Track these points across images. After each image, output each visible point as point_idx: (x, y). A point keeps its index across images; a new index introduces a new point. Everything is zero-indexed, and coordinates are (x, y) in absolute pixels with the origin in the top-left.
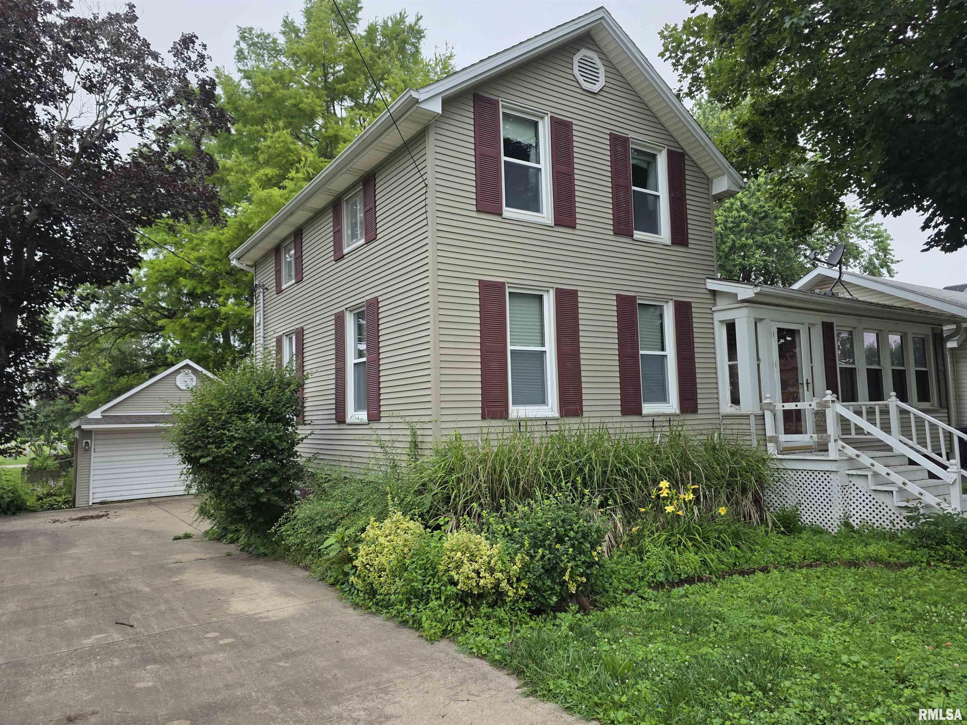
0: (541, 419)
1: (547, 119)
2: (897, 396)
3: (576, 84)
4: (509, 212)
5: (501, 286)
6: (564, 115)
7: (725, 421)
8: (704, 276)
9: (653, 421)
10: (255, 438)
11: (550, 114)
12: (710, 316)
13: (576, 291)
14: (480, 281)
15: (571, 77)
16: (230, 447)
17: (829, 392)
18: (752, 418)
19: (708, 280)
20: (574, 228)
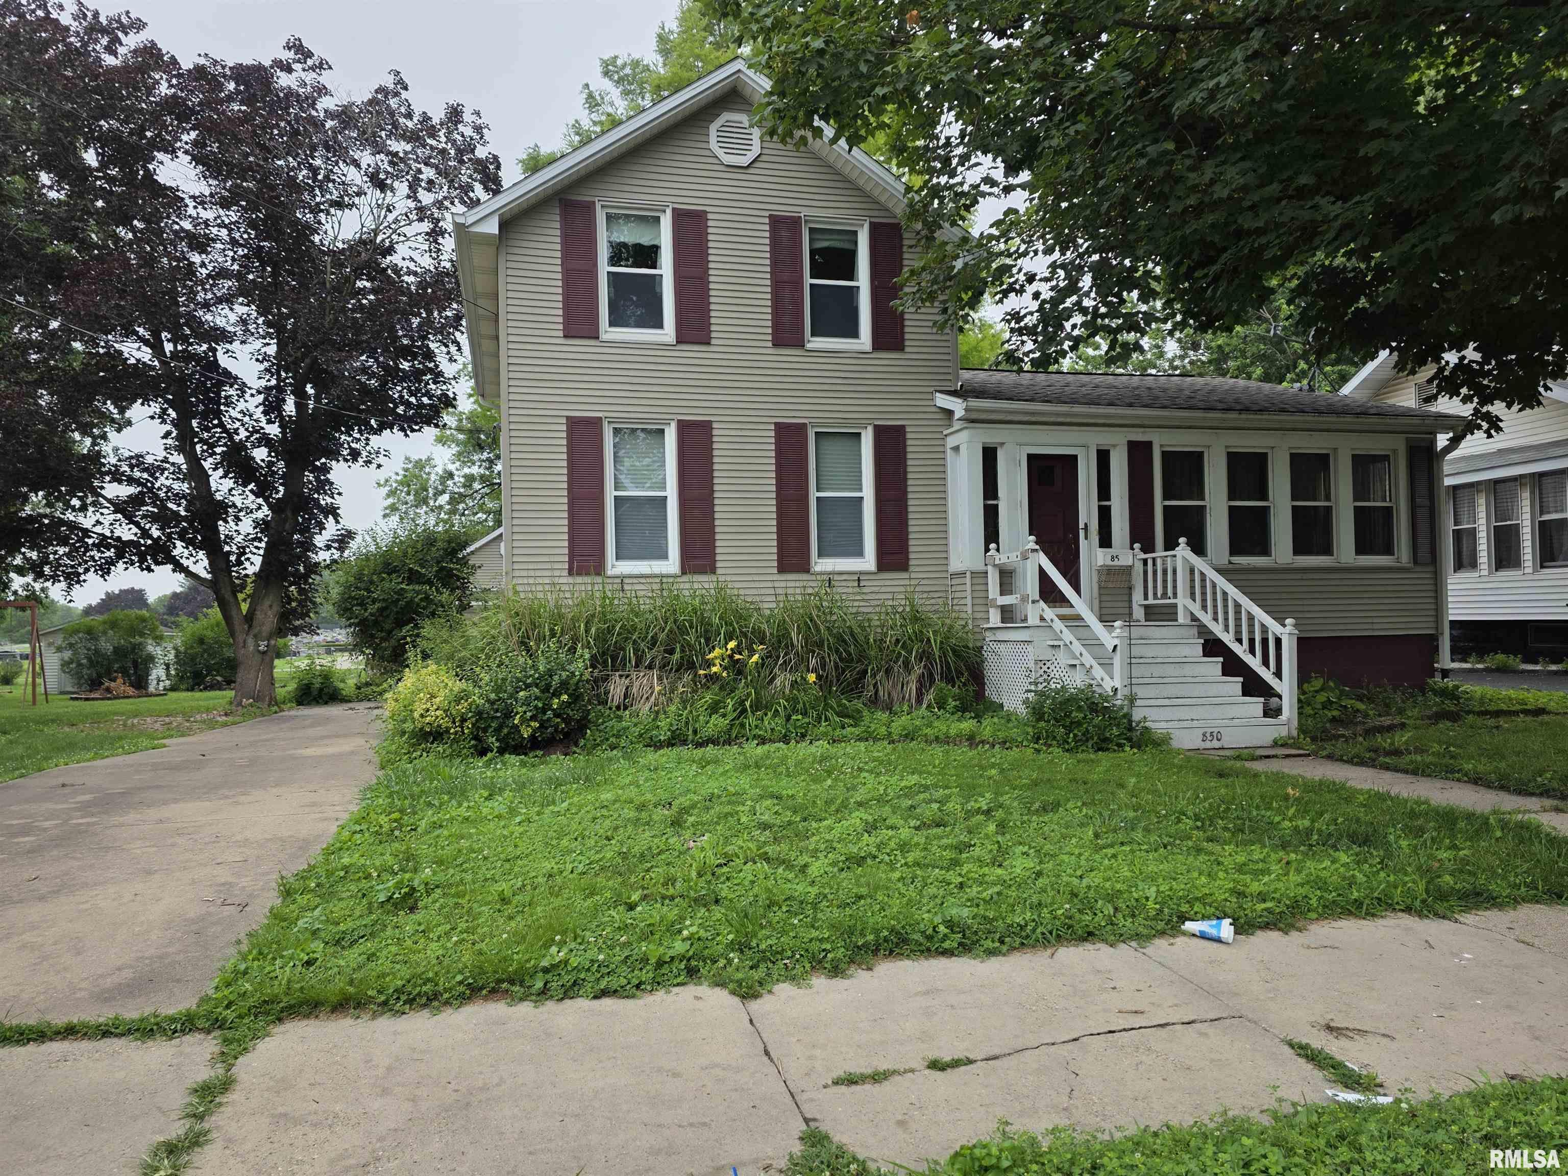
0: (656, 576)
1: (669, 212)
2: (1188, 544)
3: (715, 161)
4: (609, 333)
5: (595, 424)
6: (691, 204)
7: (954, 582)
8: (932, 389)
9: (859, 580)
10: (398, 600)
11: (671, 205)
12: (941, 442)
13: (710, 422)
14: (568, 417)
15: (707, 153)
16: (372, 608)
17: (1032, 538)
18: (968, 575)
19: (938, 394)
20: (709, 344)
